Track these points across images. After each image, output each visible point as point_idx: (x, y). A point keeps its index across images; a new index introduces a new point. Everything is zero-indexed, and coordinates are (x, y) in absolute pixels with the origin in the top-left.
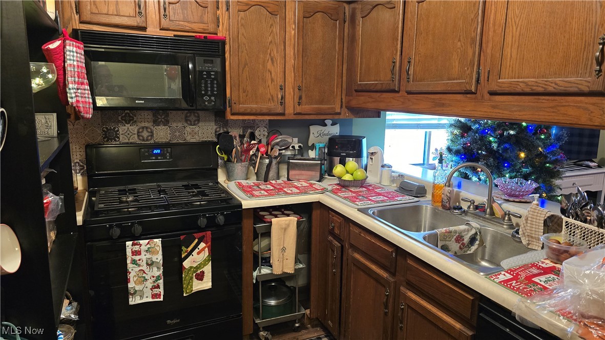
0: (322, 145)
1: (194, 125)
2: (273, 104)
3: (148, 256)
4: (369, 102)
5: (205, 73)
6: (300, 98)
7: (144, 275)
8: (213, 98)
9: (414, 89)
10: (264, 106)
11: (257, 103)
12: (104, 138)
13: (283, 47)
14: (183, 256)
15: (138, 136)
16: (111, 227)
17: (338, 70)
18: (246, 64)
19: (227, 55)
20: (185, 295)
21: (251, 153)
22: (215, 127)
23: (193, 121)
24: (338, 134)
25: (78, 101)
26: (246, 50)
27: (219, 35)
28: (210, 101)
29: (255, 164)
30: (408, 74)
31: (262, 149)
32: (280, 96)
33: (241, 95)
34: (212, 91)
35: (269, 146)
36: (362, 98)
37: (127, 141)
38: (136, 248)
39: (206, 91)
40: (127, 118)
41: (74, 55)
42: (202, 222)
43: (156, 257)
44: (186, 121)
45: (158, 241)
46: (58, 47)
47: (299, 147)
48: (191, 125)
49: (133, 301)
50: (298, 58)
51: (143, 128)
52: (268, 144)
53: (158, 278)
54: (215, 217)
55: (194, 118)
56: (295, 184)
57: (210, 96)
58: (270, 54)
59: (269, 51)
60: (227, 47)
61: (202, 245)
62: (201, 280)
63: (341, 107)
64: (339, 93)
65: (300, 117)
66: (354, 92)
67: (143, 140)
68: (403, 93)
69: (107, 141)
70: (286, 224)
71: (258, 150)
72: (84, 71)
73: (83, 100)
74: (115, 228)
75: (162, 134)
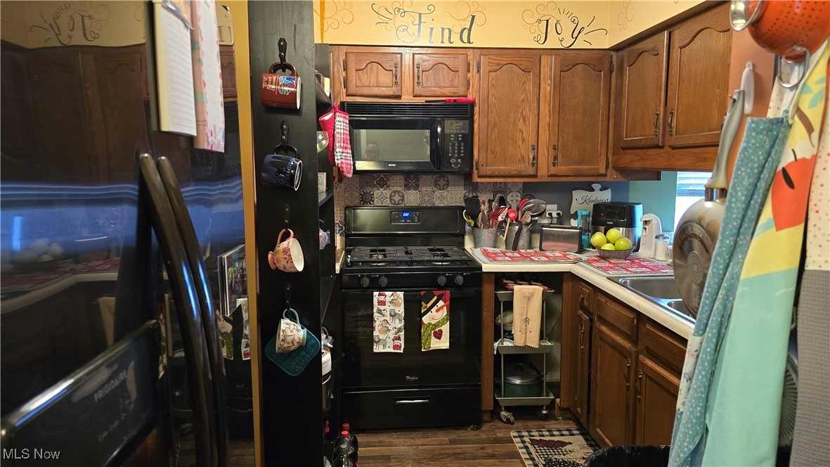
0: (584, 213)
1: (443, 189)
2: (523, 165)
3: (392, 307)
4: (635, 161)
5: (453, 136)
6: (556, 158)
7: (388, 325)
8: (459, 160)
9: (677, 143)
10: (513, 168)
11: (505, 165)
12: (361, 201)
13: (536, 105)
14: (422, 311)
15: (391, 200)
16: (362, 276)
17: (602, 126)
18: (495, 125)
19: (476, 117)
20: (423, 350)
21: (500, 219)
22: (464, 192)
23: (442, 185)
24: (609, 201)
25: (342, 163)
26: (496, 110)
27: (468, 97)
28: (457, 163)
29: (504, 231)
30: (671, 126)
31: (512, 215)
32: (531, 157)
33: (489, 157)
34: (459, 153)
35: (520, 211)
36: (629, 156)
37: (380, 204)
38: (382, 298)
39: (453, 152)
40: (382, 183)
41: (341, 123)
42: (442, 280)
43: (399, 309)
44: (436, 185)
45: (401, 294)
46: (330, 118)
47: (558, 214)
48: (440, 189)
49: (378, 349)
50: (554, 114)
51: (395, 192)
52: (518, 210)
53: (399, 330)
54: (454, 277)
55: (444, 183)
56: (548, 254)
57: (457, 159)
58: (522, 113)
59: (521, 110)
60: (476, 109)
61: (441, 303)
62: (440, 339)
63: (607, 167)
64: (604, 152)
65: (555, 179)
66: (621, 150)
67: (395, 204)
68: (667, 148)
69: (364, 204)
70: (529, 293)
71: (507, 216)
72: (348, 138)
73: (346, 161)
74: (365, 278)
75: (412, 198)
